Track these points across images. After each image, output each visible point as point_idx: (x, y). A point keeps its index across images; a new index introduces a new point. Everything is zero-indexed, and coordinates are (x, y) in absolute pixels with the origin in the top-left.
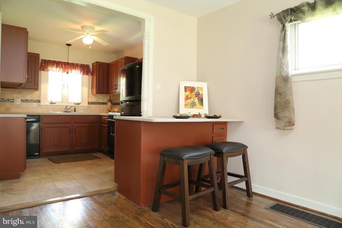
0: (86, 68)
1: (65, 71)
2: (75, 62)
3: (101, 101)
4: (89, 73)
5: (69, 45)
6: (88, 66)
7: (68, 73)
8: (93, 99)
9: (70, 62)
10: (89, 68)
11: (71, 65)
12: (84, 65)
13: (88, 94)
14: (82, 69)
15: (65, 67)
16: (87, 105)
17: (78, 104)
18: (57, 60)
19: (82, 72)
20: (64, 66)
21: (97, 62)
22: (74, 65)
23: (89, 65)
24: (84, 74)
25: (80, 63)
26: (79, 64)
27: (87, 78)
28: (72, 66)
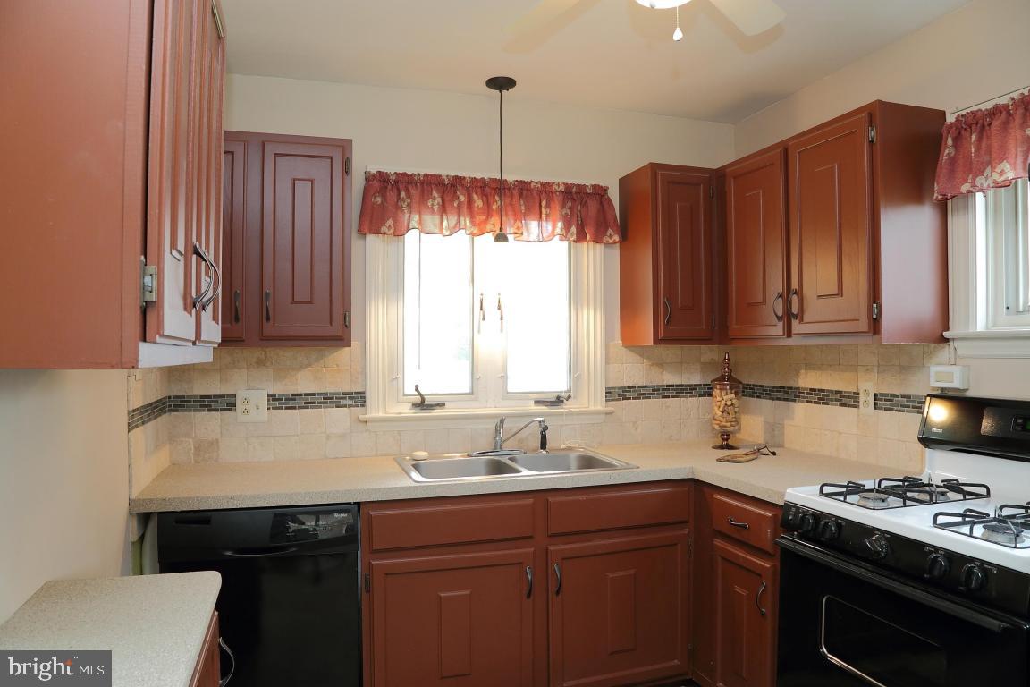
0: (593, 206)
1: (489, 227)
2: (535, 176)
3: (671, 378)
4: (610, 231)
5: (501, 84)
6: (600, 192)
7: (501, 237)
8: (634, 371)
9: (510, 177)
10: (609, 201)
11: (516, 192)
12: (581, 188)
13: (607, 346)
14: (571, 209)
15: (488, 205)
16: (597, 403)
17: (558, 401)
18: (446, 170)
19: (574, 229)
20: (478, 202)
21: (654, 167)
22: (530, 190)
23: (605, 189)
24: (581, 238)
25: (561, 176)
26: (555, 187)
27: (600, 259)
28: (521, 196)
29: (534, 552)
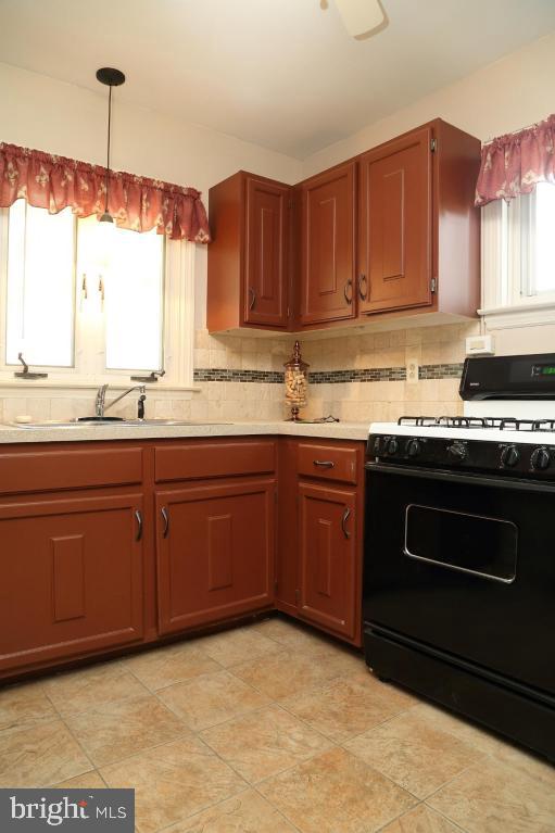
0: (188, 205)
1: (95, 208)
2: (139, 172)
3: (248, 365)
4: (201, 231)
5: (111, 77)
6: (194, 195)
7: (106, 218)
8: (217, 357)
9: (115, 169)
10: (202, 205)
11: (120, 181)
12: (178, 189)
13: (196, 333)
14: (168, 206)
15: (94, 189)
16: (187, 381)
17: (152, 378)
18: (55, 150)
19: (170, 224)
20: (85, 186)
22: (132, 183)
23: (199, 194)
24: (176, 235)
25: (162, 174)
26: (155, 184)
27: (190, 258)
28: (124, 186)
29: (143, 497)
